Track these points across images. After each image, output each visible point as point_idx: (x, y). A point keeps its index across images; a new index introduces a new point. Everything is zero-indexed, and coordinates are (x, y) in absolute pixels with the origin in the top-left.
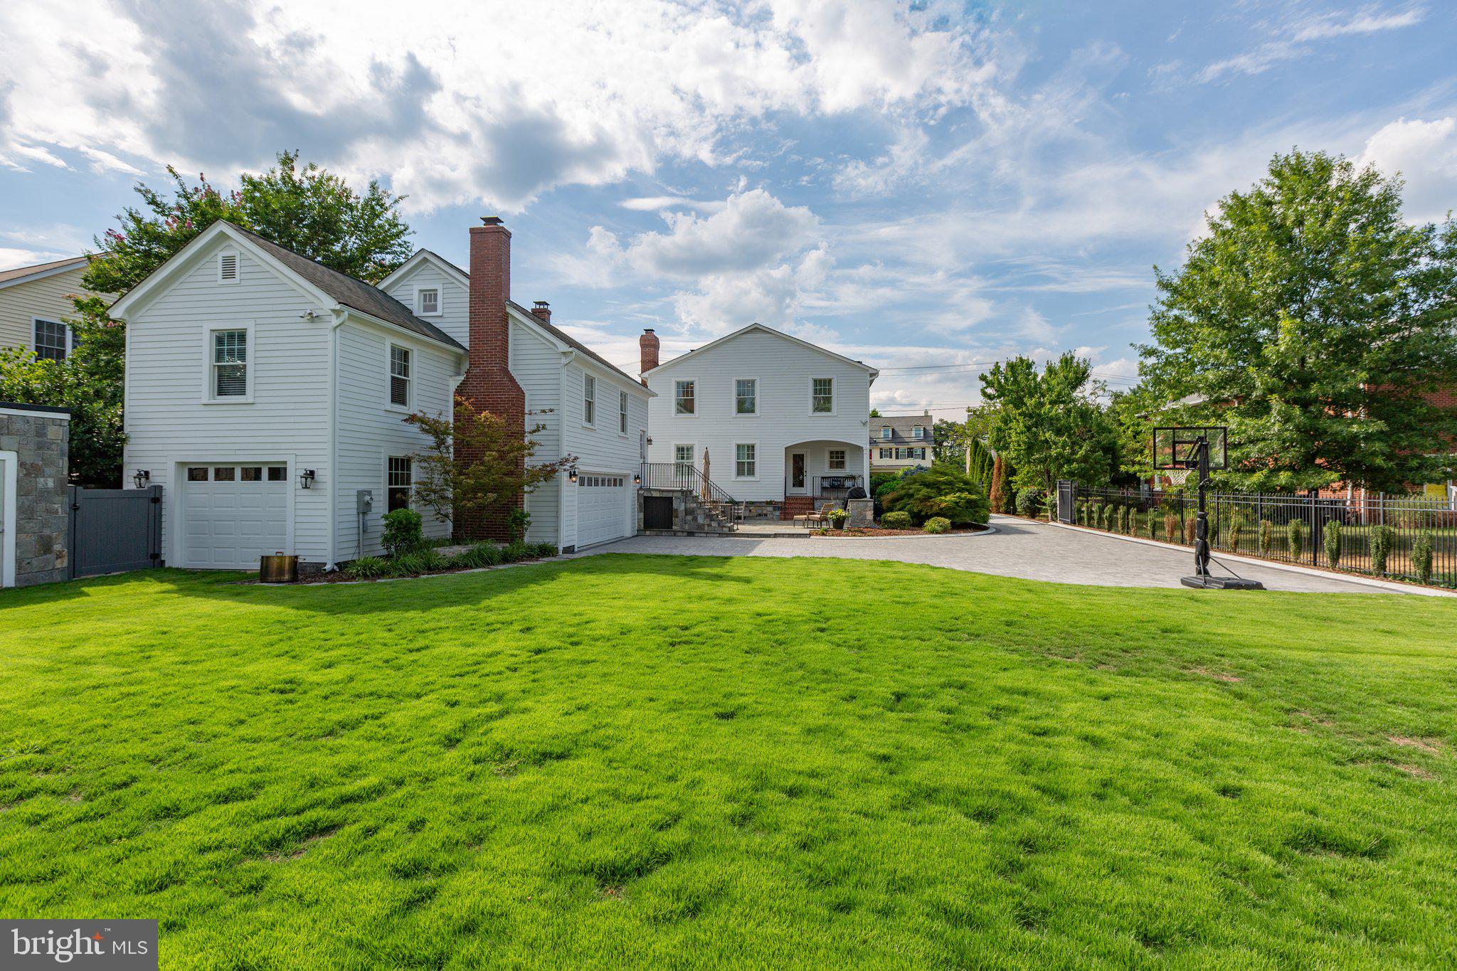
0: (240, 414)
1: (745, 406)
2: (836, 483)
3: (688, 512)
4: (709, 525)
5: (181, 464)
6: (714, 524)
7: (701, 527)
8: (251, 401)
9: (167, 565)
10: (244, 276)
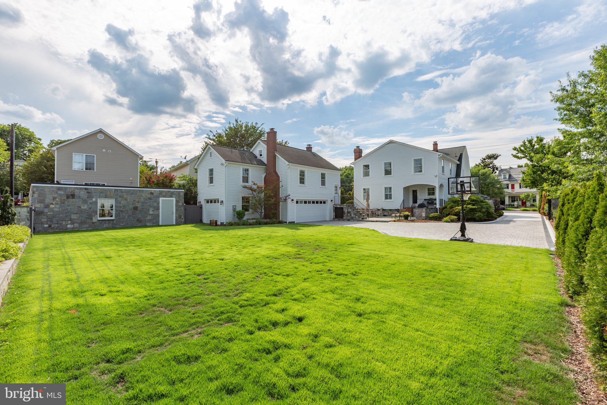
0: (213, 188)
1: (388, 172)
3: (348, 212)
4: (355, 217)
5: (206, 200)
7: (352, 218)
8: (214, 185)
9: (203, 222)
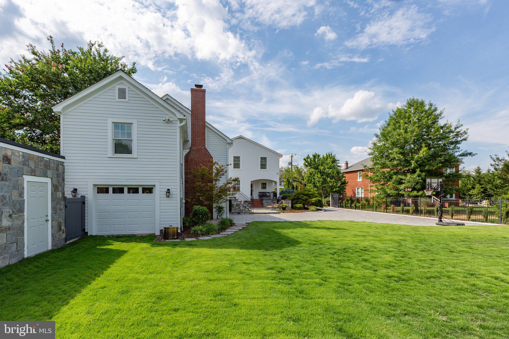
0: (131, 162)
1: (237, 166)
2: (264, 194)
3: (237, 205)
5: (95, 185)
6: (246, 209)
8: (136, 157)
9: (89, 234)
10: (130, 99)
